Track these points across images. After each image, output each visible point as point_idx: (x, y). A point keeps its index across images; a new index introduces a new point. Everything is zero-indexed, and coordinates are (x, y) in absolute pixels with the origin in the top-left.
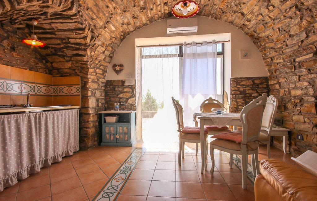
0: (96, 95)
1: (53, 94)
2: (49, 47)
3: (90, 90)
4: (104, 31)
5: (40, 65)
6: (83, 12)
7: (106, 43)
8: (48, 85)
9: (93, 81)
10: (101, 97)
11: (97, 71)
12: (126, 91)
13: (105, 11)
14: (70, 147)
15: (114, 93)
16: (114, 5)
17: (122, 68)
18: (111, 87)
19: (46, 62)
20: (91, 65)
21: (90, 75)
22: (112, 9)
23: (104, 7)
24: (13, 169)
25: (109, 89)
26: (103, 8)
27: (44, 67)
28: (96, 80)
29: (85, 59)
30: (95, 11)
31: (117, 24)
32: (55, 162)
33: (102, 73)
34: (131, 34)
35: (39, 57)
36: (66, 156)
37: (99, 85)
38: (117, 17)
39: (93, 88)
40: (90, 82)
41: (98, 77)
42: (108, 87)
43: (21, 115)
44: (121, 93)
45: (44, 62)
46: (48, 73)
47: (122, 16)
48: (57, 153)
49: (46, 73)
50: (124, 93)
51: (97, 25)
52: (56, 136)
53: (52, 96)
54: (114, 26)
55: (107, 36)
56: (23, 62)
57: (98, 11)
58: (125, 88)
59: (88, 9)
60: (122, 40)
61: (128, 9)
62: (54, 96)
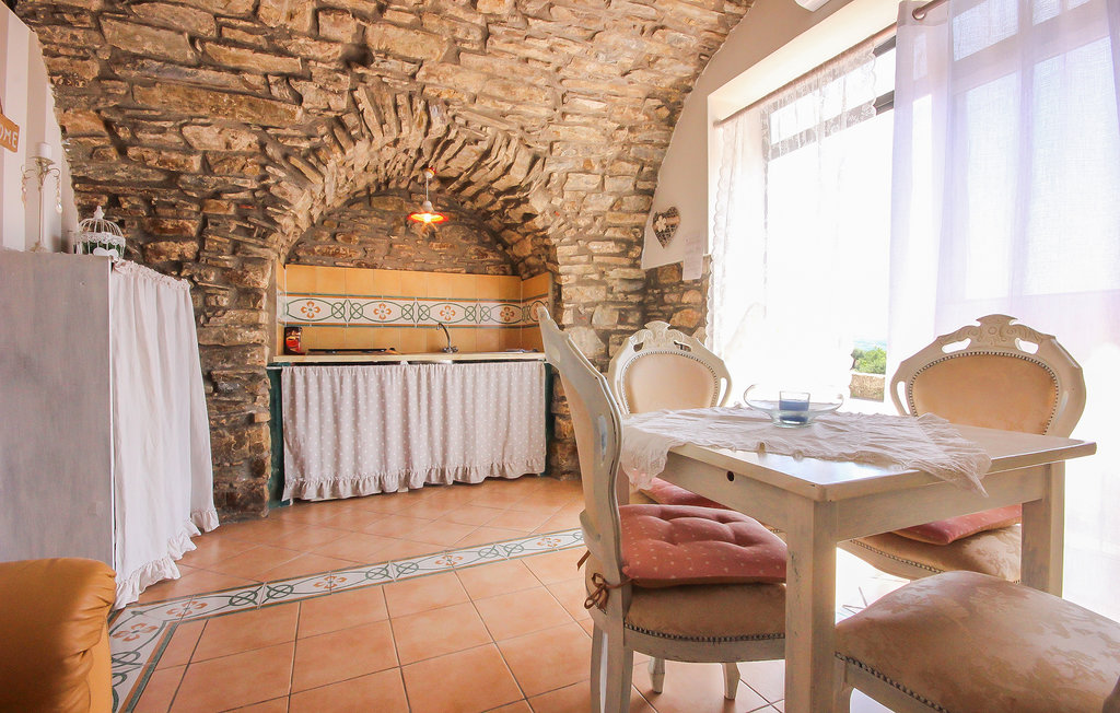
0: (594, 320)
1: (521, 323)
2: (490, 213)
3: (568, 309)
4: (561, 129)
5: (491, 258)
6: (463, 113)
7: (593, 156)
8: (509, 301)
9: (583, 281)
10: (620, 327)
11: (595, 247)
12: (688, 303)
13: (525, 75)
14: (511, 458)
15: (661, 311)
16: (544, 44)
17: (672, 221)
18: (656, 292)
19: (505, 248)
20: (561, 236)
21: (566, 264)
22: (546, 56)
23: (518, 67)
24: (370, 468)
25: (651, 298)
26: (514, 72)
27: (502, 260)
28: (595, 277)
29: (538, 223)
30: (499, 93)
31: (603, 87)
32: (463, 483)
33: (617, 250)
34: (695, 85)
35: (488, 239)
36: (497, 479)
37: (610, 290)
38: (582, 67)
39: (584, 301)
40: (570, 285)
41: (599, 264)
42: (650, 291)
43: (394, 366)
44: (677, 310)
45: (500, 248)
46: (510, 273)
47: (601, 55)
48: (470, 463)
49: (505, 274)
50: (684, 308)
51: (529, 124)
52: (469, 422)
53: (518, 327)
54: (590, 95)
55: (590, 135)
56: (454, 257)
57: (506, 88)
58: (687, 290)
59: (474, 99)
60: (671, 122)
61: (594, 26)
62: (524, 327)
